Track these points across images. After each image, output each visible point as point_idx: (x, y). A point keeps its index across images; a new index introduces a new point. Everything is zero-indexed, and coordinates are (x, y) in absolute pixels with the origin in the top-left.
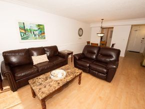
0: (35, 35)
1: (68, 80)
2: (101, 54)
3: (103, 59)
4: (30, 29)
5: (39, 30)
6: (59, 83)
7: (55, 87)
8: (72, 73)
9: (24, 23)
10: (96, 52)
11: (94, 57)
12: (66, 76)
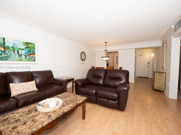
0: (20, 55)
1: (65, 111)
2: (109, 77)
3: (111, 83)
4: (12, 47)
5: (27, 50)
6: (50, 116)
7: (43, 122)
8: (72, 101)
9: (4, 39)
10: (102, 75)
11: (101, 82)
12: (63, 106)
